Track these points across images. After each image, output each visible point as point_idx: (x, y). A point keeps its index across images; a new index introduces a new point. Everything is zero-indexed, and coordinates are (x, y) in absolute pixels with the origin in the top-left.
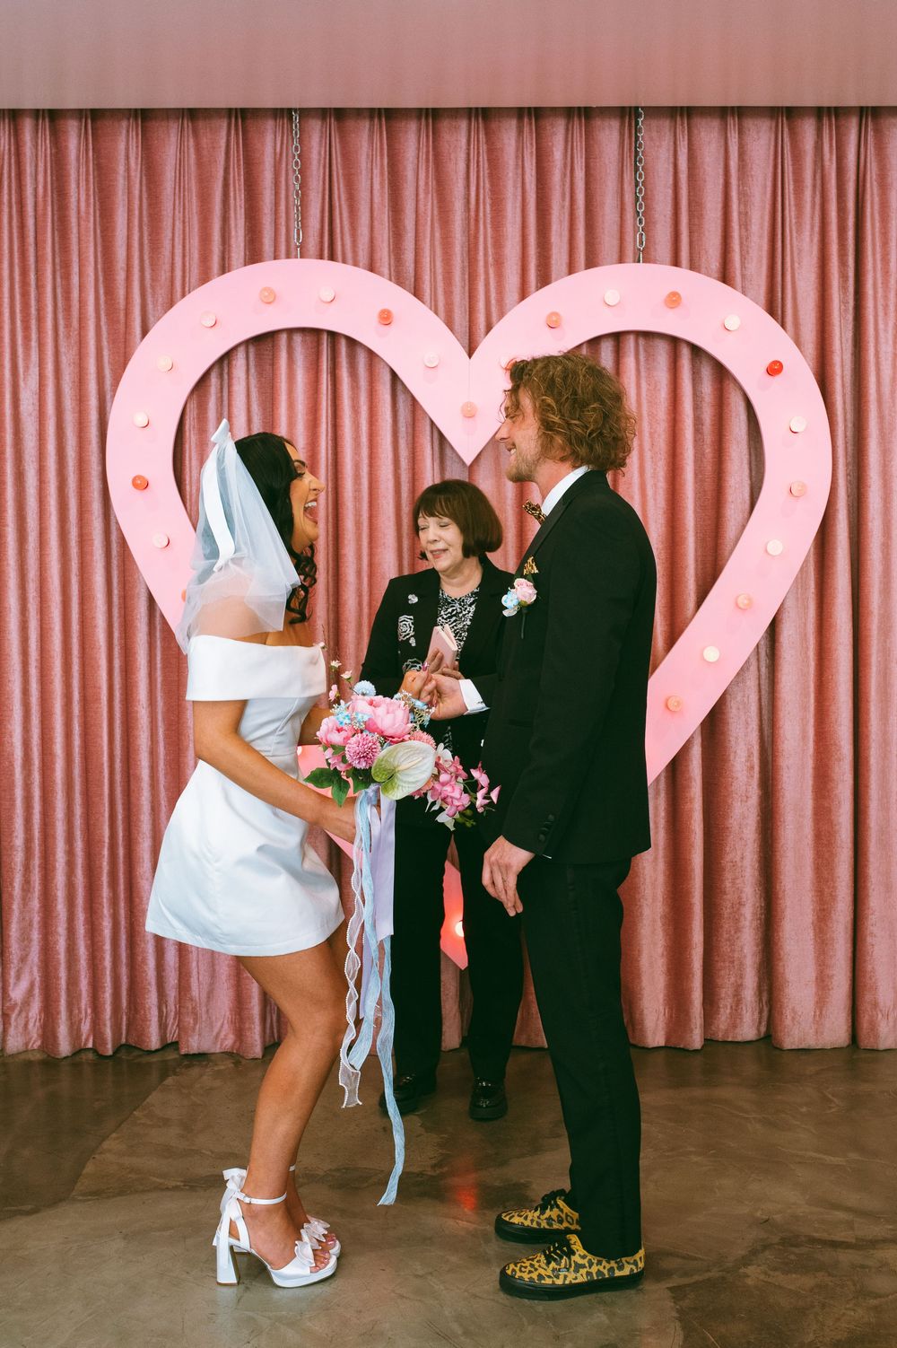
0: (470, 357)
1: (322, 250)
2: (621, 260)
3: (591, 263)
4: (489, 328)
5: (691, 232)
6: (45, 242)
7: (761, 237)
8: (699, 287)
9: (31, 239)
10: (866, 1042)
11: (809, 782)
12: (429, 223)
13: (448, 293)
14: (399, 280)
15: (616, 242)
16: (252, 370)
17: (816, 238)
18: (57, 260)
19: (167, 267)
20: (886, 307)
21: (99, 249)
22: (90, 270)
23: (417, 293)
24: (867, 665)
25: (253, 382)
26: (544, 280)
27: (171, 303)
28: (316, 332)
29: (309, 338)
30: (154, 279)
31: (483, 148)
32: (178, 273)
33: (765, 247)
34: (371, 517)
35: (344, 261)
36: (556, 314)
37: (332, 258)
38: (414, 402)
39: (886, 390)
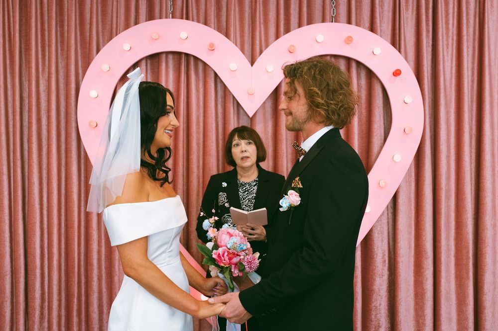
0: (252, 65)
1: (182, 15)
2: (323, 21)
3: (310, 22)
4: (261, 52)
5: (356, 9)
6: (52, 10)
7: (389, 12)
8: (360, 34)
9: (46, 9)
11: (412, 268)
12: (233, 3)
13: (242, 36)
14: (219, 30)
15: (321, 14)
16: (149, 71)
17: (415, 13)
18: (58, 19)
20: (448, 45)
21: (78, 14)
22: (73, 24)
23: (227, 35)
24: (440, 213)
26: (287, 30)
27: (111, 38)
28: (179, 54)
29: (176, 56)
30: (103, 28)
32: (114, 26)
33: (391, 17)
34: (204, 141)
35: (193, 21)
36: (293, 46)
37: (187, 18)
38: (225, 87)
39: (448, 83)
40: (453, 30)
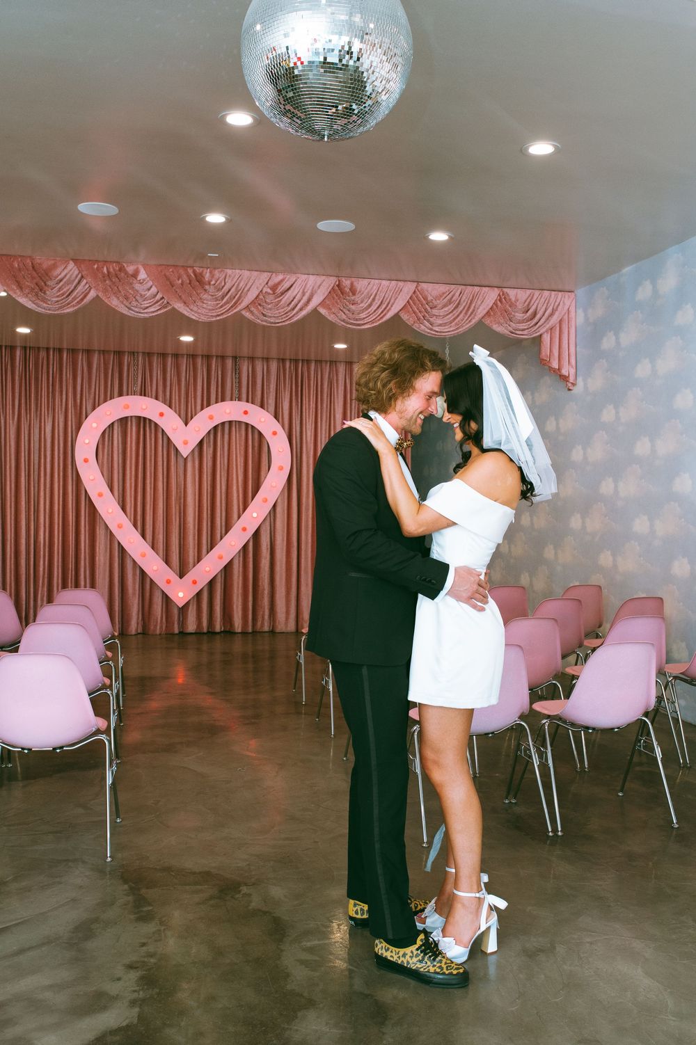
0: (186, 425)
1: (141, 391)
2: (231, 400)
3: (223, 400)
4: (192, 418)
5: (252, 388)
8: (254, 409)
10: (299, 631)
11: (284, 553)
13: (180, 407)
14: (164, 402)
15: (230, 394)
19: (93, 393)
23: (170, 406)
24: (302, 519)
25: (119, 429)
26: (208, 405)
27: (94, 409)
28: (140, 417)
29: (138, 419)
31: (191, 363)
32: (98, 397)
33: (274, 396)
34: (155, 473)
35: (149, 397)
36: (212, 415)
37: (145, 396)
38: (168, 438)
39: (309, 439)
40: (313, 405)
